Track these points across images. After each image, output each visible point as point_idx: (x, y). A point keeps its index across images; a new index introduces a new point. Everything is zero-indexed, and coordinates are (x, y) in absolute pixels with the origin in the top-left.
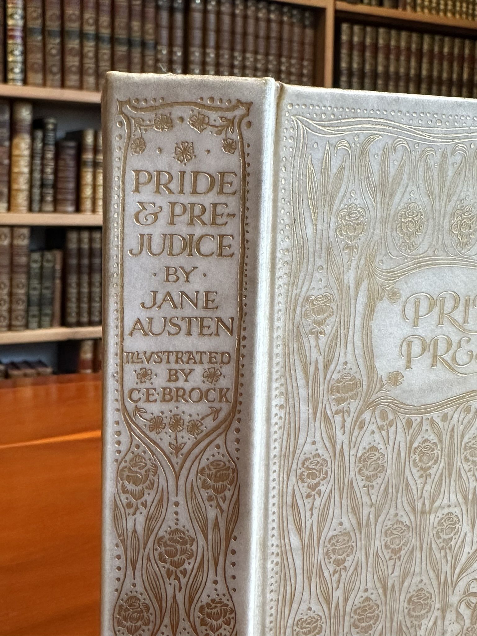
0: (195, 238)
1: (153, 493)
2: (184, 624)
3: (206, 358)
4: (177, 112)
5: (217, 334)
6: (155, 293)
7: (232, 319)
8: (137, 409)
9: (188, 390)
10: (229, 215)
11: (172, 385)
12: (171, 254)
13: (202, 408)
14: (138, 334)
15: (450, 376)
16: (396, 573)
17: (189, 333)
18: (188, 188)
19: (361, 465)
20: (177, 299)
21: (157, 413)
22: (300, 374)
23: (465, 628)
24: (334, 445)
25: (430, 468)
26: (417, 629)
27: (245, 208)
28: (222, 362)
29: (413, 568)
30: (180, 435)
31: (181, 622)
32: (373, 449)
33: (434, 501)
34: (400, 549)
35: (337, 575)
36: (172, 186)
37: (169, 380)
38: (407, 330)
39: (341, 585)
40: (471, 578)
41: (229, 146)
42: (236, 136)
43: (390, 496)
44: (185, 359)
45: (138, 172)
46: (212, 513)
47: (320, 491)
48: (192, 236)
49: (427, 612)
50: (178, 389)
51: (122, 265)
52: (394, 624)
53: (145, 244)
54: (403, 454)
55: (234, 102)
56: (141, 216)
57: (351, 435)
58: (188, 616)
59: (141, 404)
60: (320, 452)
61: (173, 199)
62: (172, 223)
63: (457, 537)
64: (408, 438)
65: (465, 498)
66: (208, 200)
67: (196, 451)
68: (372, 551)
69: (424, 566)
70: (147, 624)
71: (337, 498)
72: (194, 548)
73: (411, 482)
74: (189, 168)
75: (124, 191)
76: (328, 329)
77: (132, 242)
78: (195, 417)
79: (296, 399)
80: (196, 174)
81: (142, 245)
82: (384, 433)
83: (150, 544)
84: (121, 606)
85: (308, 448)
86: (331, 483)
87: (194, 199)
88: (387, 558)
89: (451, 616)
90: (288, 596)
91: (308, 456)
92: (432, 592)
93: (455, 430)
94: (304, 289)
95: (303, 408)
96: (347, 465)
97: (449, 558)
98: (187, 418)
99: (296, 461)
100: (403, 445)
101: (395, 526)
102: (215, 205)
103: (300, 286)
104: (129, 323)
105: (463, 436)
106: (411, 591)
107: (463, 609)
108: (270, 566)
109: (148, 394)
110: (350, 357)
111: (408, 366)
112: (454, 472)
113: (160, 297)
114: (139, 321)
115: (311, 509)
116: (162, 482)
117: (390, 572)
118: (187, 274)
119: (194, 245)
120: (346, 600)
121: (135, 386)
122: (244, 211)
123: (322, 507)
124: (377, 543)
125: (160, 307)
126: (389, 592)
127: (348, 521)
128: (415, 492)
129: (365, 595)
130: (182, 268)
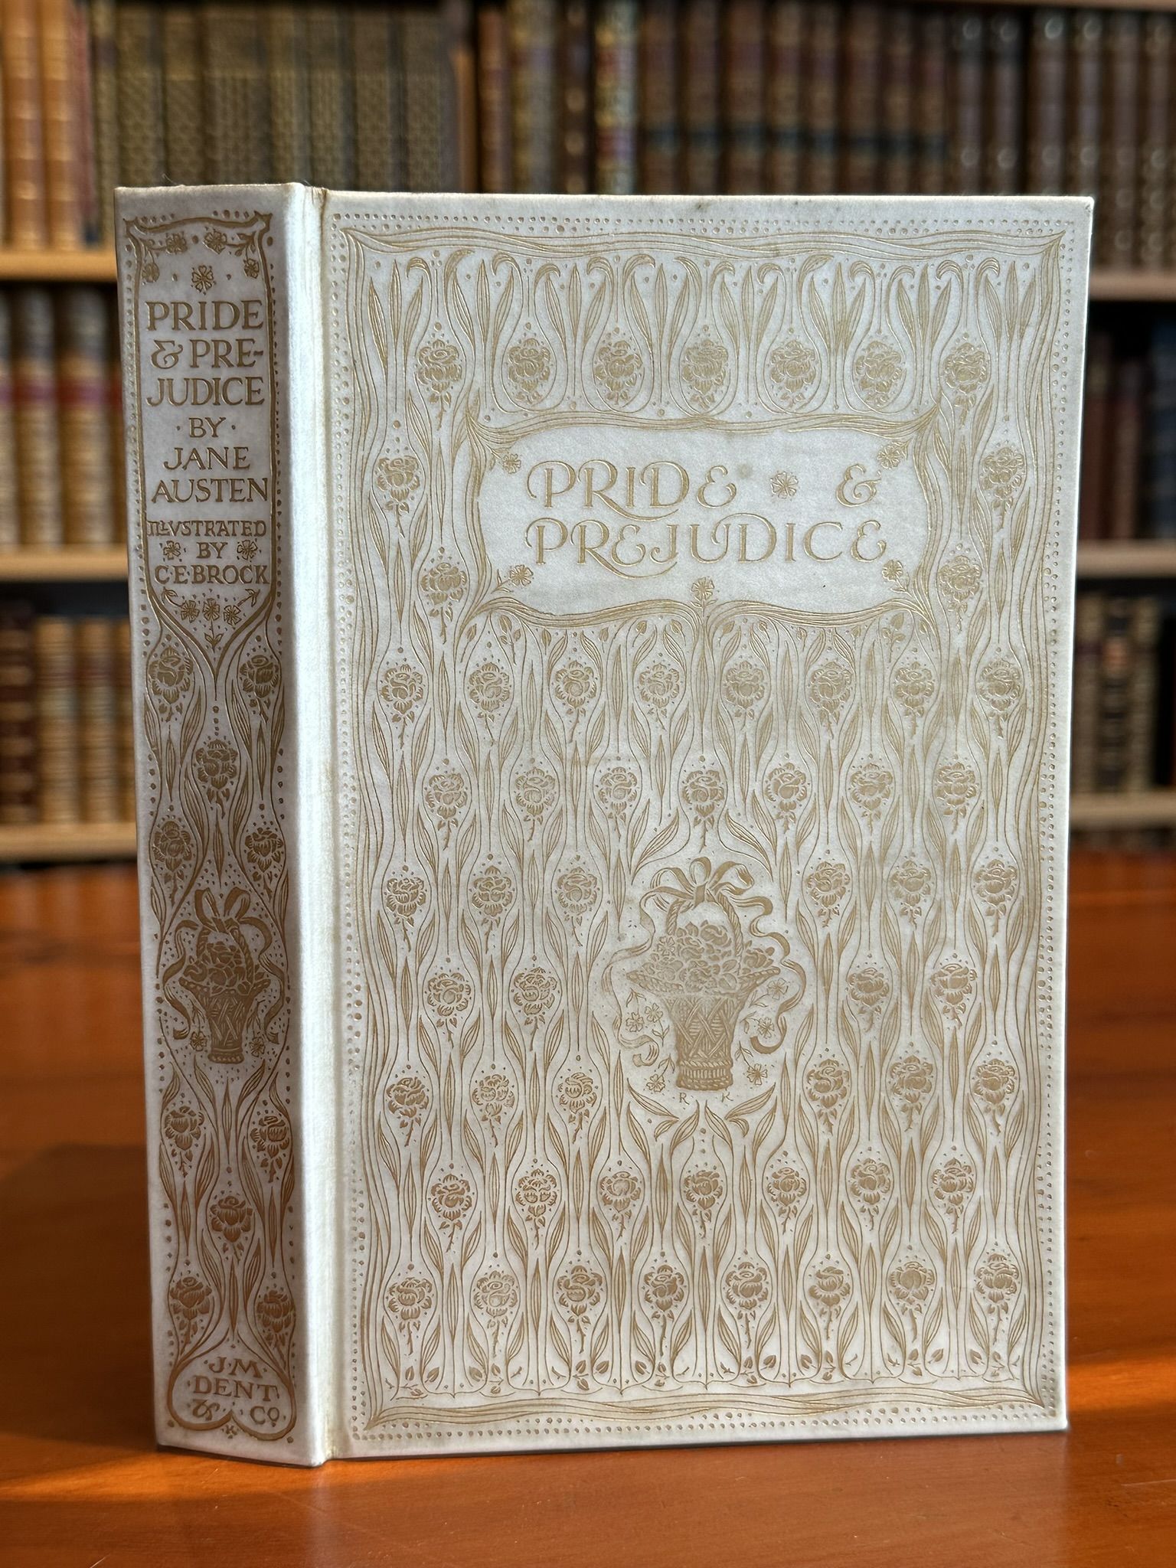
0: (221, 383)
1: (189, 694)
2: (230, 859)
3: (239, 529)
4: (191, 230)
5: (250, 500)
6: (180, 450)
7: (265, 480)
8: (167, 592)
9: (221, 568)
10: (256, 353)
11: (204, 563)
12: (195, 403)
13: (238, 591)
14: (162, 501)
15: (609, 577)
16: (536, 840)
17: (219, 500)
18: (210, 322)
19: (472, 687)
20: (204, 456)
21: (189, 597)
22: (375, 560)
23: (656, 937)
24: (431, 656)
25: (582, 702)
26: (576, 924)
27: (272, 344)
28: (257, 534)
29: (563, 837)
30: (216, 624)
31: (226, 856)
32: (490, 666)
33: (591, 750)
34: (541, 809)
35: (445, 829)
36: (191, 320)
37: (200, 557)
38: (536, 511)
39: (451, 844)
40: (661, 866)
41: (251, 270)
42: (257, 257)
43: (520, 733)
44: (216, 530)
45: (152, 305)
46: (256, 722)
47: (412, 713)
48: (217, 380)
49: (591, 903)
50: (210, 567)
51: (140, 415)
52: (538, 910)
53: (166, 390)
54: (538, 679)
55: (252, 215)
56: (160, 359)
57: (455, 646)
58: (234, 849)
59: (170, 586)
60: (410, 662)
61: (194, 335)
62: (195, 366)
63: (634, 804)
64: (546, 658)
65: (646, 751)
66: (233, 335)
67: (235, 645)
68: (496, 805)
69: (580, 836)
70: (188, 858)
71: (439, 726)
72: (237, 763)
73: (554, 718)
74: (209, 298)
75: (137, 327)
76: (412, 505)
77: (151, 389)
78: (231, 602)
79: (372, 591)
80: (218, 304)
81: (162, 393)
82: (508, 648)
83: (188, 759)
84: (158, 833)
85: (392, 656)
86: (429, 705)
87: (217, 335)
88: (521, 818)
89: (630, 915)
90: (373, 847)
91: (392, 666)
92: (596, 875)
93: (622, 653)
94: (375, 451)
95: (383, 604)
96: (452, 684)
97: (623, 833)
98: (222, 603)
99: (374, 671)
100: (537, 669)
101: (530, 776)
102: (240, 342)
103: (367, 446)
104: (151, 487)
105: (635, 664)
106: (563, 870)
107: (650, 907)
108: (342, 801)
109: (178, 574)
110: (448, 542)
111: (540, 560)
112: (623, 711)
113: (185, 455)
114: (162, 484)
115: (401, 736)
116: (200, 682)
117: (527, 838)
118: (215, 427)
119: (220, 391)
120: (460, 866)
121: (163, 564)
122: (271, 349)
123: (417, 735)
124: (504, 795)
125: (185, 468)
126: (526, 865)
127: (458, 761)
128: (560, 733)
129: (490, 863)
130: (208, 419)
